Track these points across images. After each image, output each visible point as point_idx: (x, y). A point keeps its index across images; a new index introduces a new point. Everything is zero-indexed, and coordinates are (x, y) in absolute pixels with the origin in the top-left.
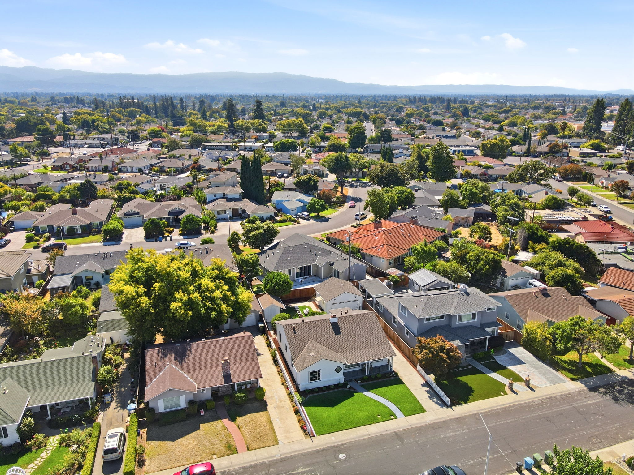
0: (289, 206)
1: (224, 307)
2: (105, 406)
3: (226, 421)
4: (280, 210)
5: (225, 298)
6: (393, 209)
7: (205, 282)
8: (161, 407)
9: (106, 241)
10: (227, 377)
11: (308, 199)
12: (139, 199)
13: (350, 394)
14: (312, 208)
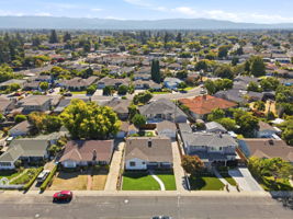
0: (169, 84)
1: (104, 128)
2: (50, 160)
3: (89, 176)
4: (165, 86)
5: (106, 124)
6: (218, 90)
7: (100, 116)
8: (66, 165)
9: (88, 94)
10: (95, 158)
11: (180, 82)
12: (107, 77)
13: (146, 175)
14: (179, 86)
